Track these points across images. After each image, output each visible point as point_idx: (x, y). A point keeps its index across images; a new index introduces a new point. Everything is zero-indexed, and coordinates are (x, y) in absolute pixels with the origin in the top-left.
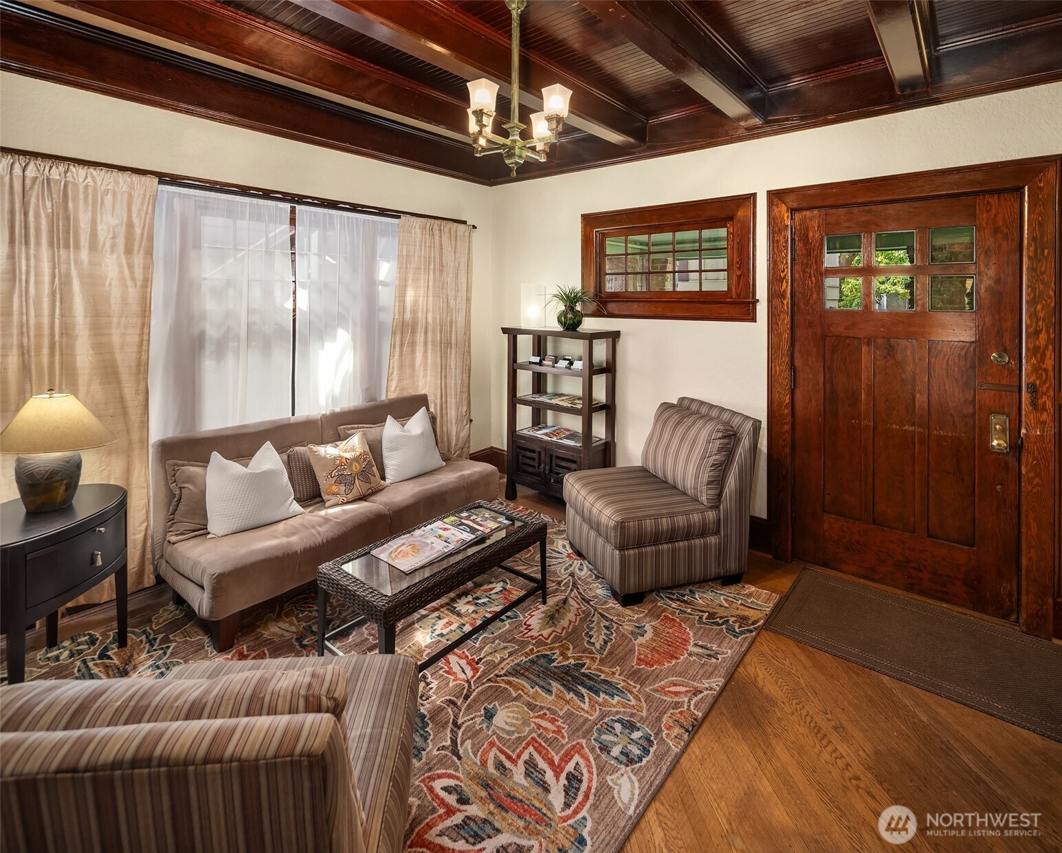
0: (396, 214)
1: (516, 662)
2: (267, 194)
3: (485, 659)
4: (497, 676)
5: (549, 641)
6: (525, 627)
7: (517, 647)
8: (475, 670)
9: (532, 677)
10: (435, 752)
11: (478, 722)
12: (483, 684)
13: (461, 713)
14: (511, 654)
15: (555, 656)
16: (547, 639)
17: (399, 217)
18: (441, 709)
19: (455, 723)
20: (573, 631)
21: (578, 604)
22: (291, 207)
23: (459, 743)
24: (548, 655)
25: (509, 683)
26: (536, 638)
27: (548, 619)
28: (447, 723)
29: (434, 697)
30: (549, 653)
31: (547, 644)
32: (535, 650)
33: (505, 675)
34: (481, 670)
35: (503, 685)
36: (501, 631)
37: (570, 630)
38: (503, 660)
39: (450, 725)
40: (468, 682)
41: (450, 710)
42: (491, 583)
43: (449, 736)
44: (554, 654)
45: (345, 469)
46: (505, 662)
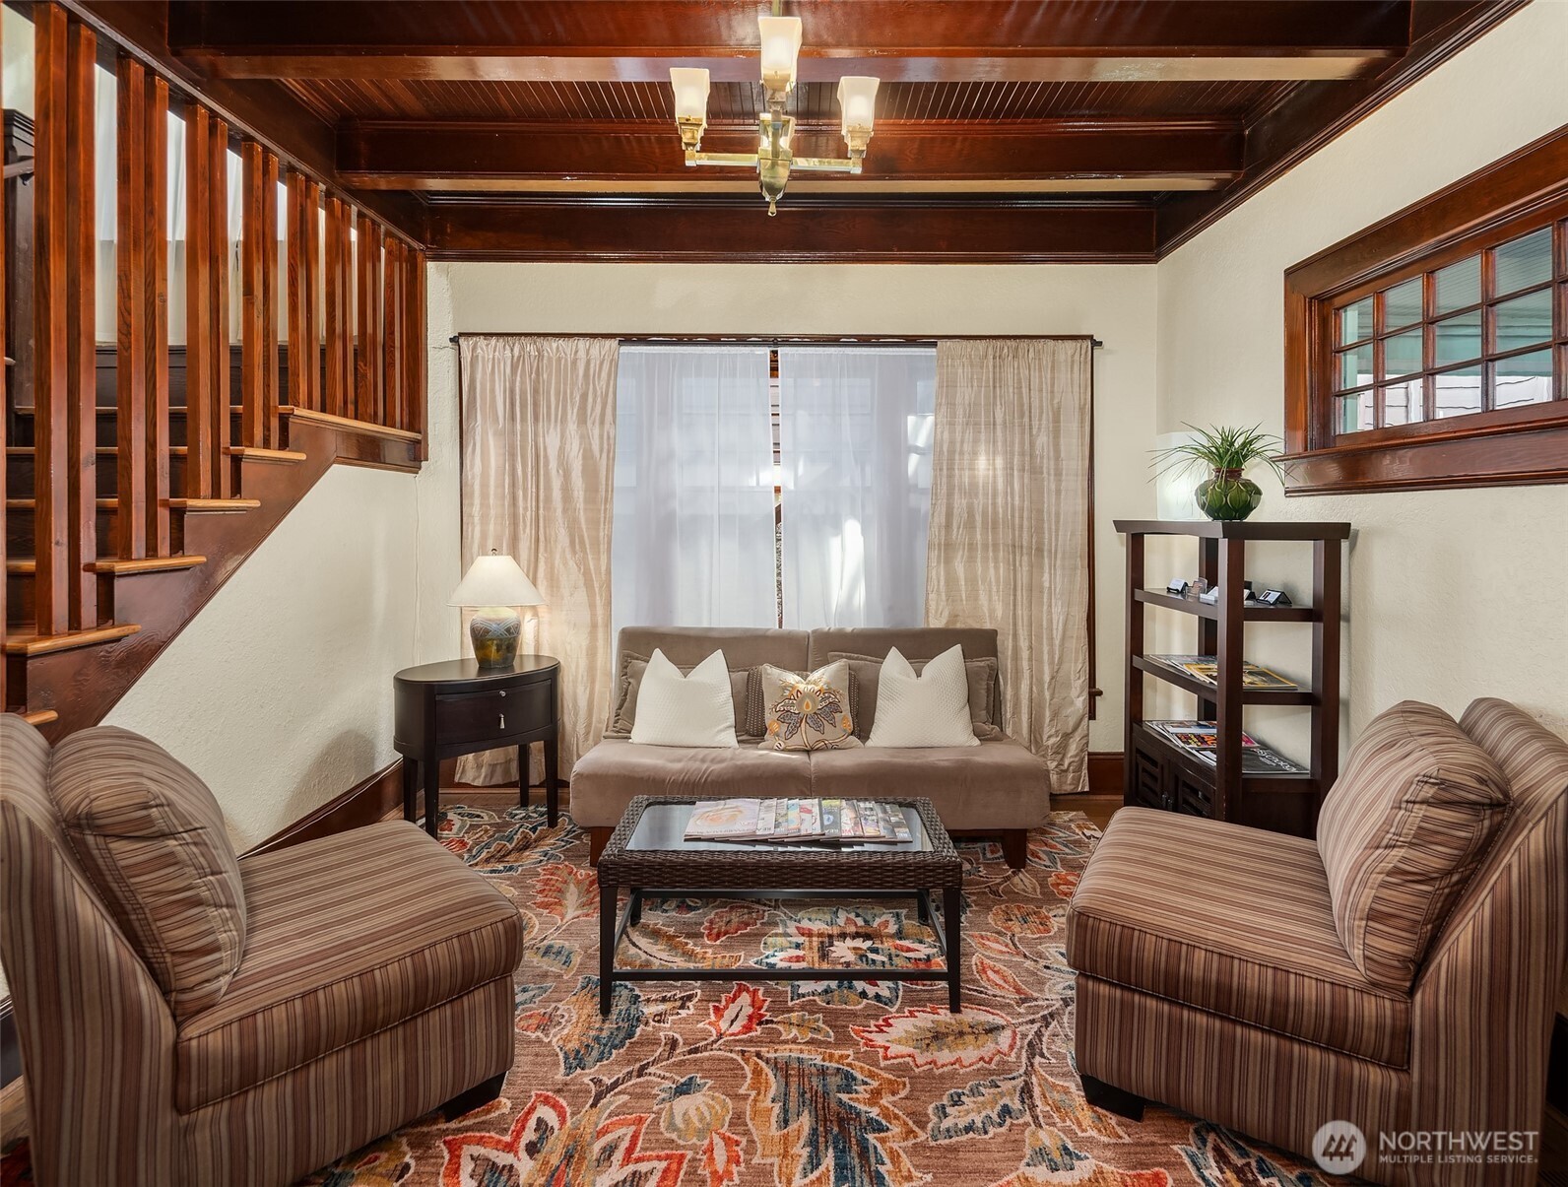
0: (929, 341)
1: (805, 1056)
2: (742, 340)
3: (774, 1026)
4: (758, 1055)
5: (883, 1064)
6: (881, 1022)
7: (832, 1040)
8: (747, 1028)
9: (793, 1088)
10: (586, 1080)
11: (663, 1086)
12: (731, 1051)
13: (664, 1063)
14: (812, 1042)
15: (861, 1088)
16: (886, 1058)
17: (934, 345)
18: (656, 1042)
19: (643, 1068)
20: (942, 1076)
21: (1012, 1047)
22: (772, 351)
23: (619, 1088)
24: (854, 1079)
25: (757, 1072)
26: (872, 1046)
27: (930, 1035)
28: (640, 1060)
29: (668, 1026)
30: (859, 1076)
31: (877, 1066)
32: (849, 1061)
33: (767, 1061)
34: (753, 1034)
35: (748, 1070)
36: (844, 1006)
37: (937, 1072)
38: (794, 1041)
39: (637, 1065)
40: (720, 1036)
41: (660, 1049)
42: (921, 942)
43: (621, 1075)
44: (865, 1083)
45: (793, 705)
46: (793, 1046)
